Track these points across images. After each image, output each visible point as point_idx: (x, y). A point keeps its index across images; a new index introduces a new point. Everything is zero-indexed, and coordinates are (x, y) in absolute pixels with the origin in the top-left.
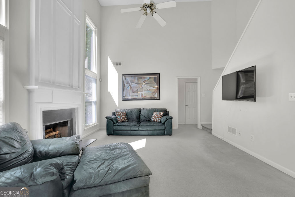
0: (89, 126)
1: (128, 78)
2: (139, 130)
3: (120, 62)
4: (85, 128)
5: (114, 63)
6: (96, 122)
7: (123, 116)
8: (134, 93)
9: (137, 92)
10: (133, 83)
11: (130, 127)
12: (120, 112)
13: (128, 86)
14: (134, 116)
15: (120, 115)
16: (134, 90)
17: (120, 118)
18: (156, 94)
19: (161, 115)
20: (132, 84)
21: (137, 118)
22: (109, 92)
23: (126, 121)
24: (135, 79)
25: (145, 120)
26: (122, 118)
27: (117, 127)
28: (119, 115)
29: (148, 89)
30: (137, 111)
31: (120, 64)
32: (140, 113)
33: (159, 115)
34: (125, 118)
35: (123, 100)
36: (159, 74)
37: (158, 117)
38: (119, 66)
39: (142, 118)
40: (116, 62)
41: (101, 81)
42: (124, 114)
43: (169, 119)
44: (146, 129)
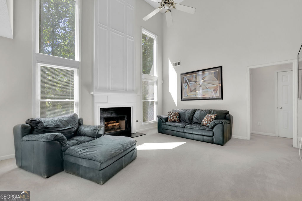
0: (149, 122)
1: (186, 77)
2: (184, 132)
3: (179, 62)
4: (142, 124)
5: (173, 64)
6: (157, 120)
7: (174, 116)
8: (192, 92)
9: (195, 91)
10: (191, 81)
11: (176, 127)
12: (172, 112)
13: (185, 86)
14: (187, 118)
15: (171, 115)
16: (192, 90)
17: (170, 118)
18: (216, 92)
19: (212, 118)
20: (190, 83)
21: (189, 119)
22: (170, 92)
23: (177, 121)
24: (192, 77)
25: (197, 122)
26: (172, 118)
27: (165, 126)
28: (169, 115)
29: (208, 87)
30: (191, 112)
31: (179, 64)
32: (194, 115)
33: (210, 118)
34: (175, 118)
35: (181, 100)
36: (221, 67)
37: (207, 121)
38: (178, 66)
39: (195, 120)
40: (175, 63)
41: (163, 82)
42: (175, 114)
43: (218, 124)
44: (191, 132)
